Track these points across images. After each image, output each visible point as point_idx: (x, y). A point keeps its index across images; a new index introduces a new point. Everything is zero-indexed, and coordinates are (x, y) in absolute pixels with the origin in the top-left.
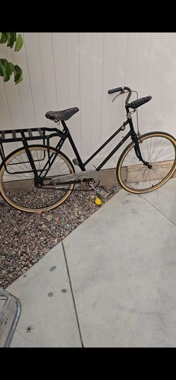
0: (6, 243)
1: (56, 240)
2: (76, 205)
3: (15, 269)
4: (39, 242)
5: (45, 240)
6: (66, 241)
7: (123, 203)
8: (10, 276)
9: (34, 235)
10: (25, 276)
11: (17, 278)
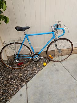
0: (5, 84)
1: (24, 83)
2: (34, 66)
3: (6, 97)
4: (18, 84)
5: (20, 83)
6: (28, 83)
7: (53, 66)
8: (4, 101)
9: (16, 80)
10: (10, 101)
11: (6, 102)
